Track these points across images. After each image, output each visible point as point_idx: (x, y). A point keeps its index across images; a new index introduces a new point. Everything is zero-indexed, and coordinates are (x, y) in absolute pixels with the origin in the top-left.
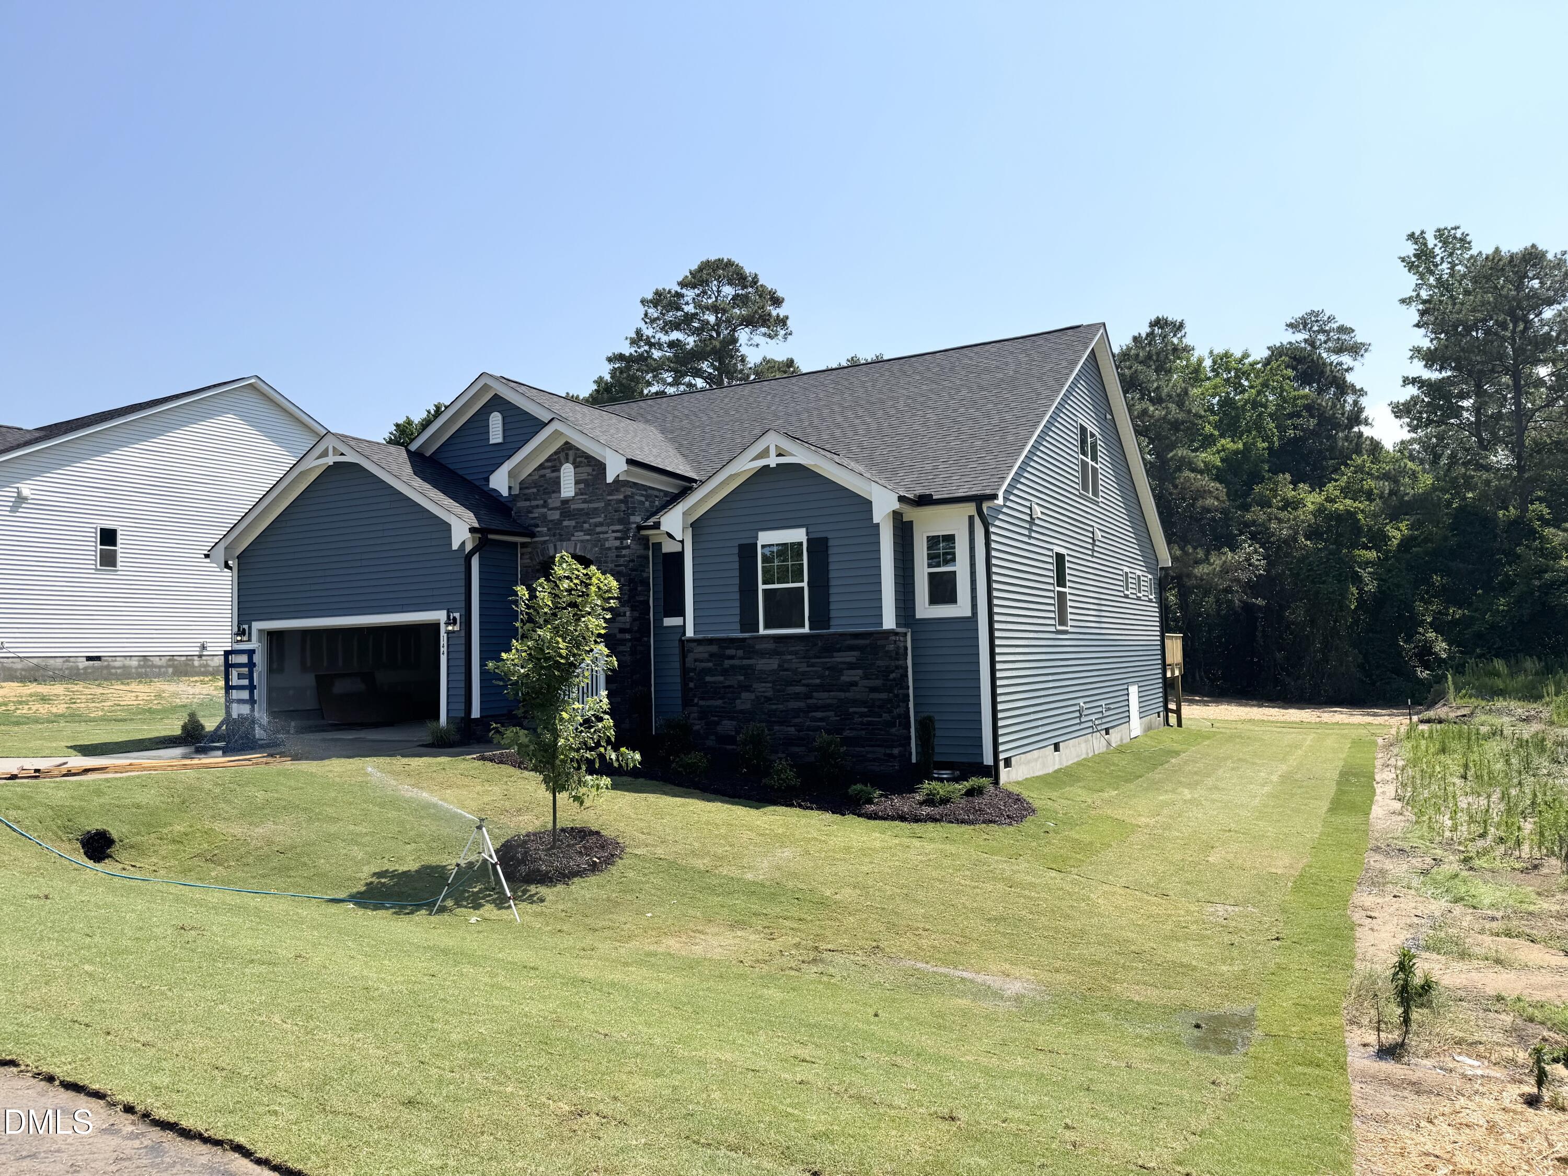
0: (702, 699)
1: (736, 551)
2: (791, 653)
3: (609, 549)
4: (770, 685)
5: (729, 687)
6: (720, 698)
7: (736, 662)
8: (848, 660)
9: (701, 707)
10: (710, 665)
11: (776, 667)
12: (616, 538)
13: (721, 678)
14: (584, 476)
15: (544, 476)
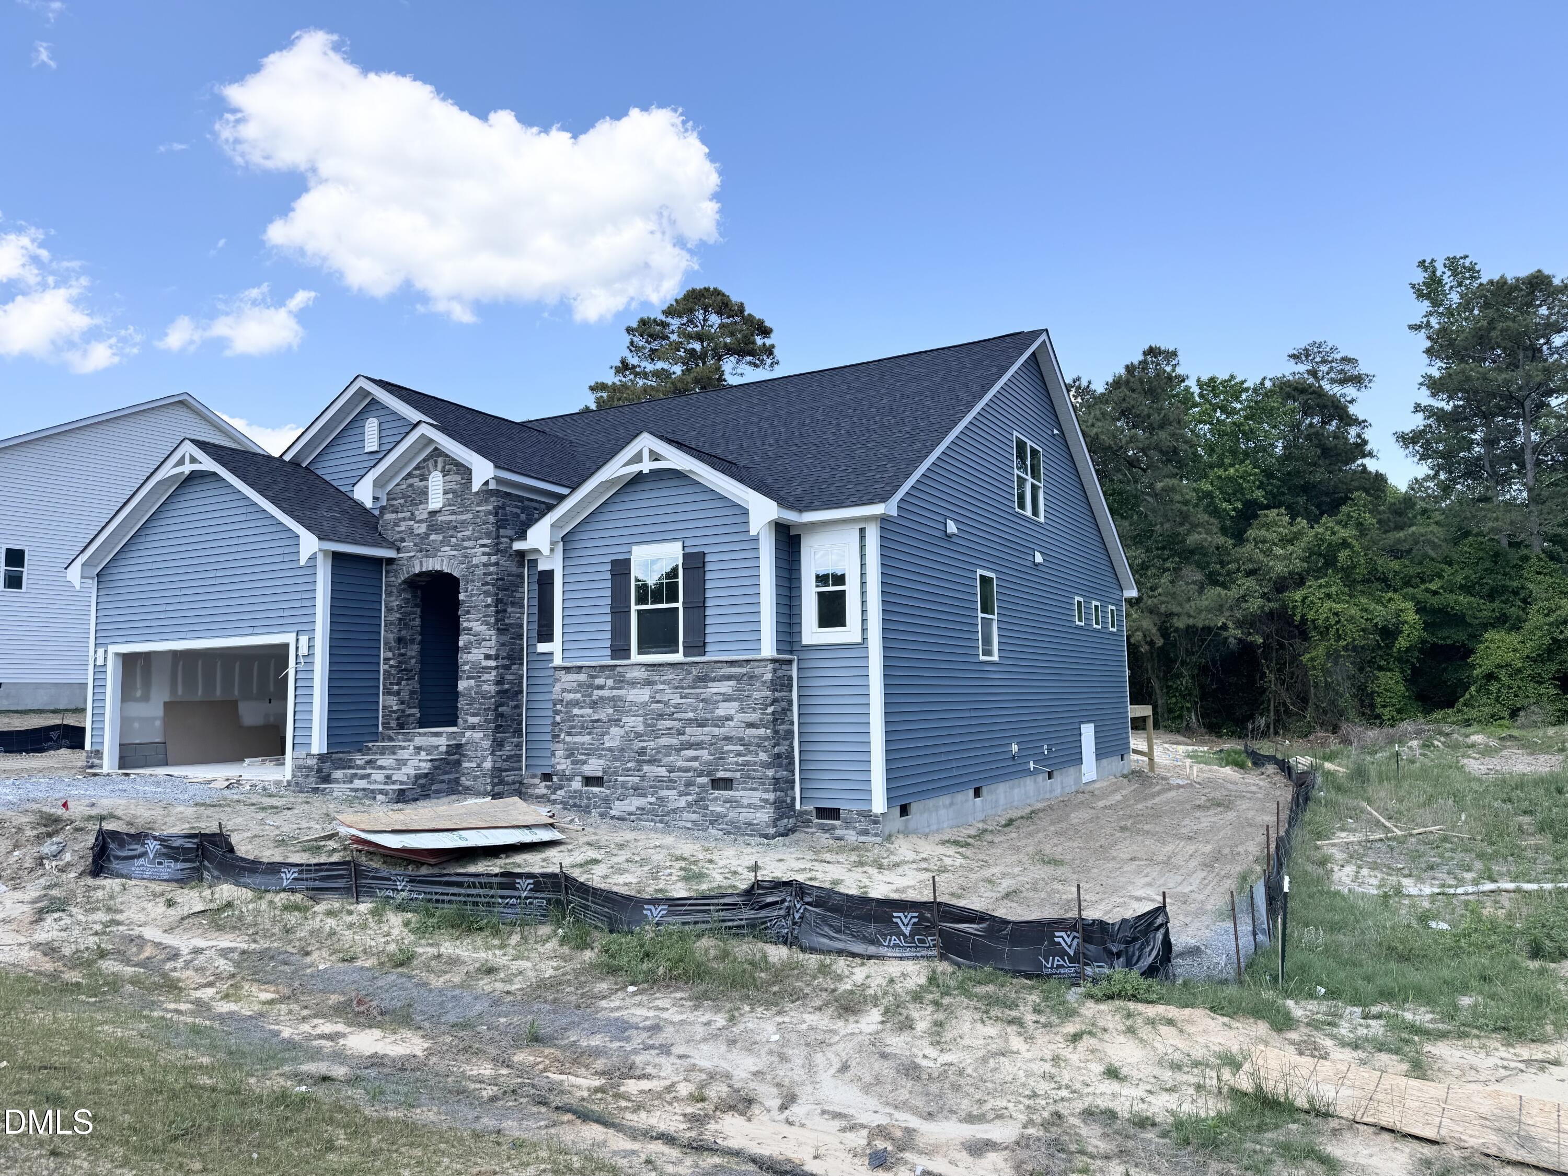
0: (569, 734)
1: (609, 567)
2: (663, 683)
3: (477, 566)
4: (641, 719)
5: (598, 720)
6: (589, 734)
7: (605, 693)
8: (723, 690)
9: (568, 743)
10: (578, 695)
11: (647, 698)
12: (484, 554)
13: (590, 711)
14: (453, 486)
15: (411, 485)
